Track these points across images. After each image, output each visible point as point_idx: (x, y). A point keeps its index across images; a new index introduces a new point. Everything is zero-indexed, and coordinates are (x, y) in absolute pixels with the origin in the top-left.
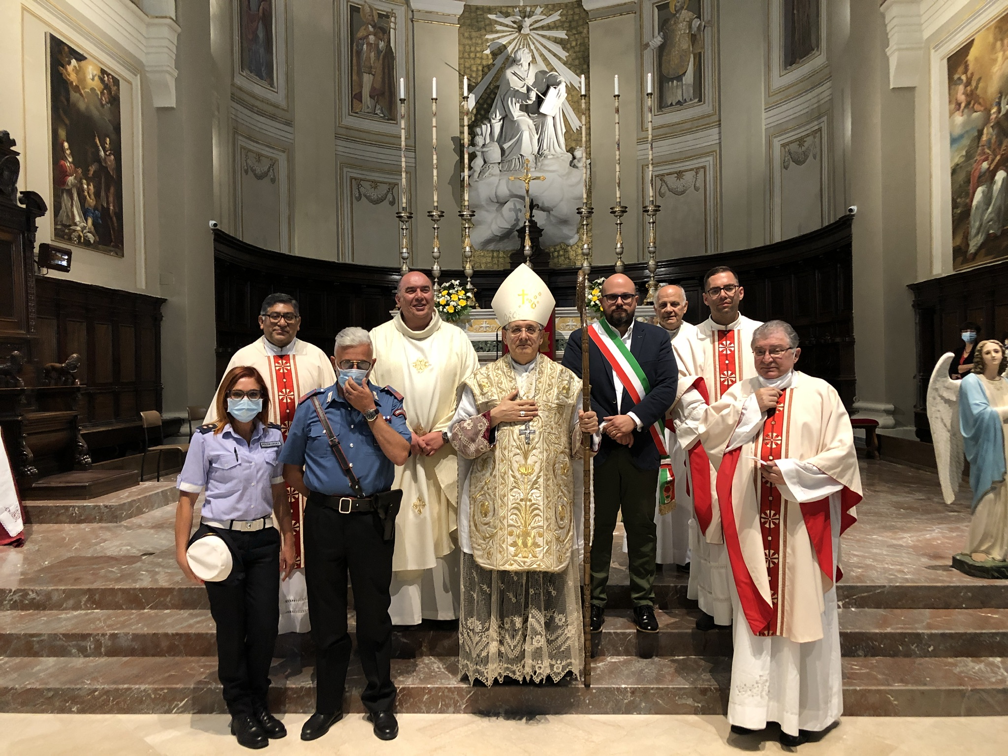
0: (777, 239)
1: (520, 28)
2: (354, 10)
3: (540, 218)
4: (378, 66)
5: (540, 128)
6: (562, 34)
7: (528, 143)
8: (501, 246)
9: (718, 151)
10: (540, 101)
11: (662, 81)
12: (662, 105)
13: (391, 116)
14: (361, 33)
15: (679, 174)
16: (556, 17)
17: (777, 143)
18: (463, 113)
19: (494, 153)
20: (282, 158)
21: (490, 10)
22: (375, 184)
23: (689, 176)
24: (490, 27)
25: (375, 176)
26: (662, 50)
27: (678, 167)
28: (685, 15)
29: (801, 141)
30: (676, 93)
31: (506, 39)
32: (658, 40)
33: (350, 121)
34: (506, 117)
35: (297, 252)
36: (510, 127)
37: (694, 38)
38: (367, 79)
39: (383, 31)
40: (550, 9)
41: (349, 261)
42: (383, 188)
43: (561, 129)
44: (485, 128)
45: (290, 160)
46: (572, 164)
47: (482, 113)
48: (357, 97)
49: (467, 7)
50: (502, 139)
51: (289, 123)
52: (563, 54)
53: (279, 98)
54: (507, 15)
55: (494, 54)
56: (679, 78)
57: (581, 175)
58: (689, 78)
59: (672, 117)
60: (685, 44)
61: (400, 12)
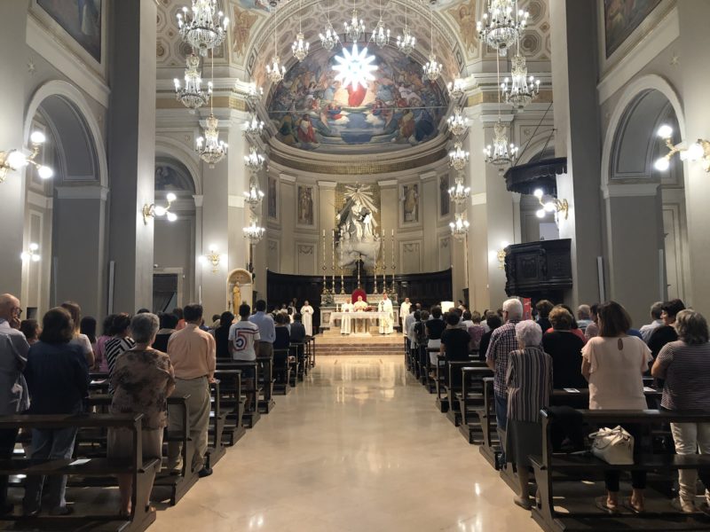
0: (440, 270)
1: (356, 191)
2: (300, 188)
3: (363, 258)
4: (307, 207)
5: (363, 228)
6: (371, 194)
7: (359, 234)
8: (350, 267)
9: (422, 238)
10: (363, 219)
11: (406, 212)
12: (405, 221)
13: (311, 223)
14: (302, 195)
15: (411, 245)
16: (369, 187)
17: (440, 239)
18: (336, 221)
19: (347, 236)
20: (278, 242)
21: (346, 185)
22: (306, 247)
23: (414, 246)
24: (346, 190)
25: (305, 244)
26: (405, 202)
27: (410, 242)
28: (413, 191)
29: (445, 240)
30: (410, 217)
31: (352, 195)
32: (404, 198)
33: (298, 226)
34: (351, 223)
35: (282, 273)
36: (353, 228)
37: (415, 200)
38: (304, 211)
39: (309, 194)
40: (367, 184)
41: (297, 274)
42: (309, 248)
43: (371, 227)
44: (344, 227)
45: (280, 243)
46: (375, 240)
47: (343, 221)
48: (301, 218)
49: (338, 184)
50: (350, 231)
51: (280, 229)
52: (372, 200)
53: (277, 222)
54: (352, 186)
55: (347, 200)
56: (411, 212)
57: (378, 244)
58: (414, 212)
59: (409, 225)
60: (413, 201)
61: (315, 187)
